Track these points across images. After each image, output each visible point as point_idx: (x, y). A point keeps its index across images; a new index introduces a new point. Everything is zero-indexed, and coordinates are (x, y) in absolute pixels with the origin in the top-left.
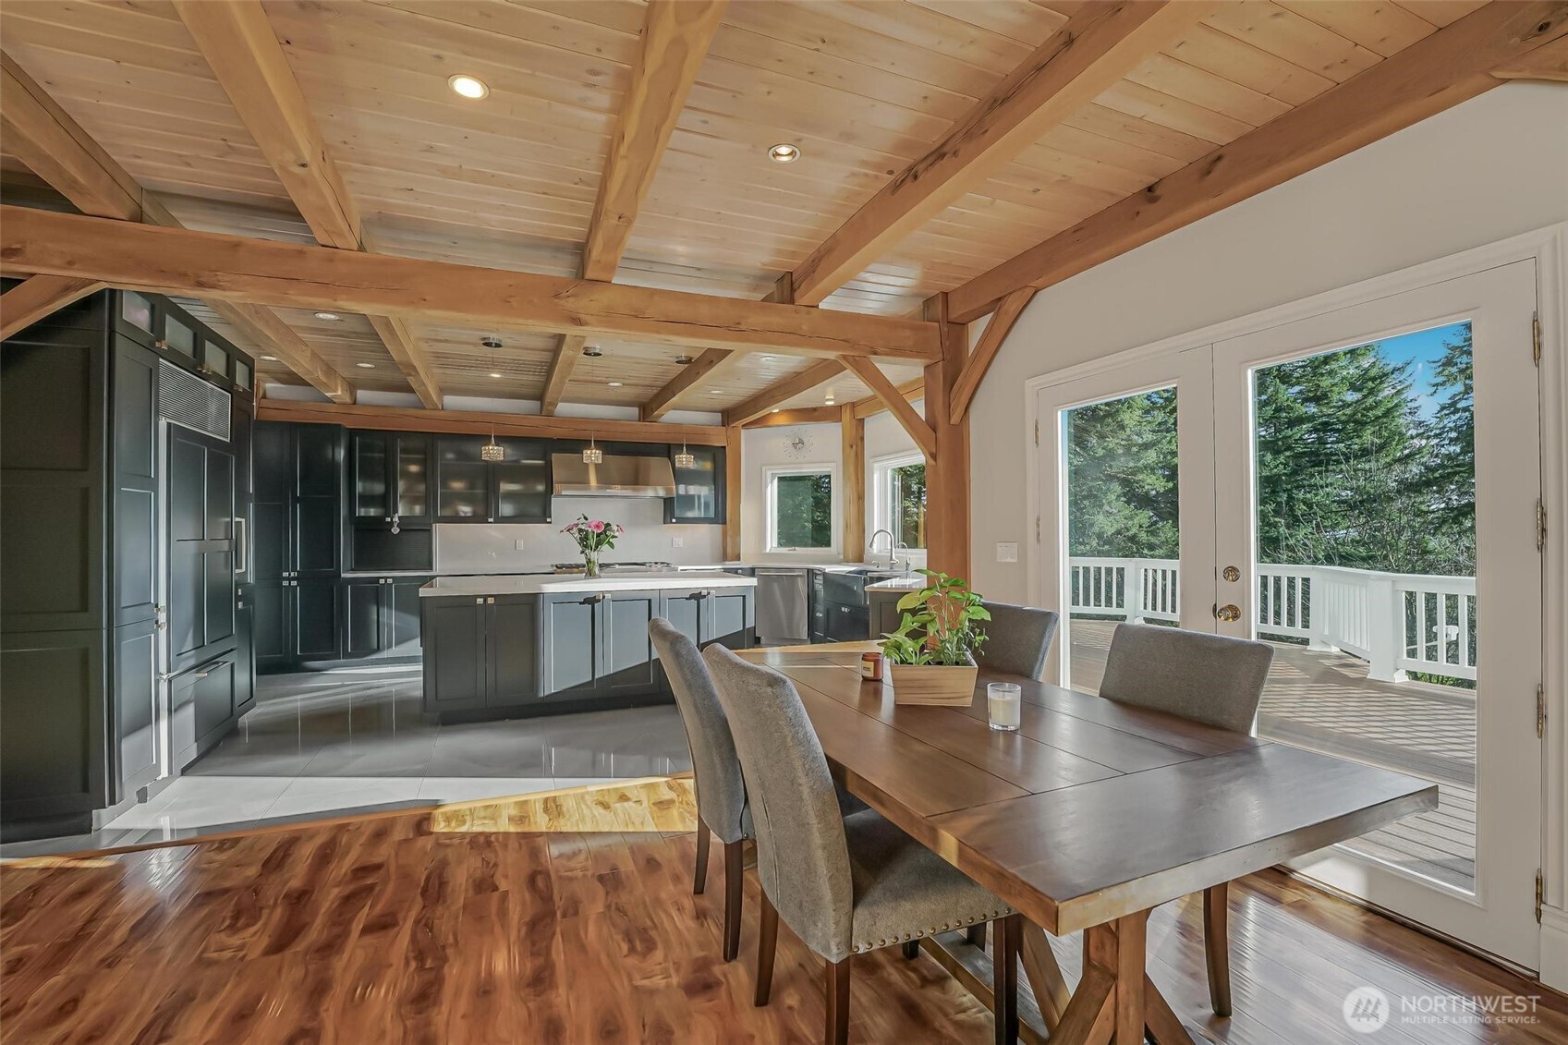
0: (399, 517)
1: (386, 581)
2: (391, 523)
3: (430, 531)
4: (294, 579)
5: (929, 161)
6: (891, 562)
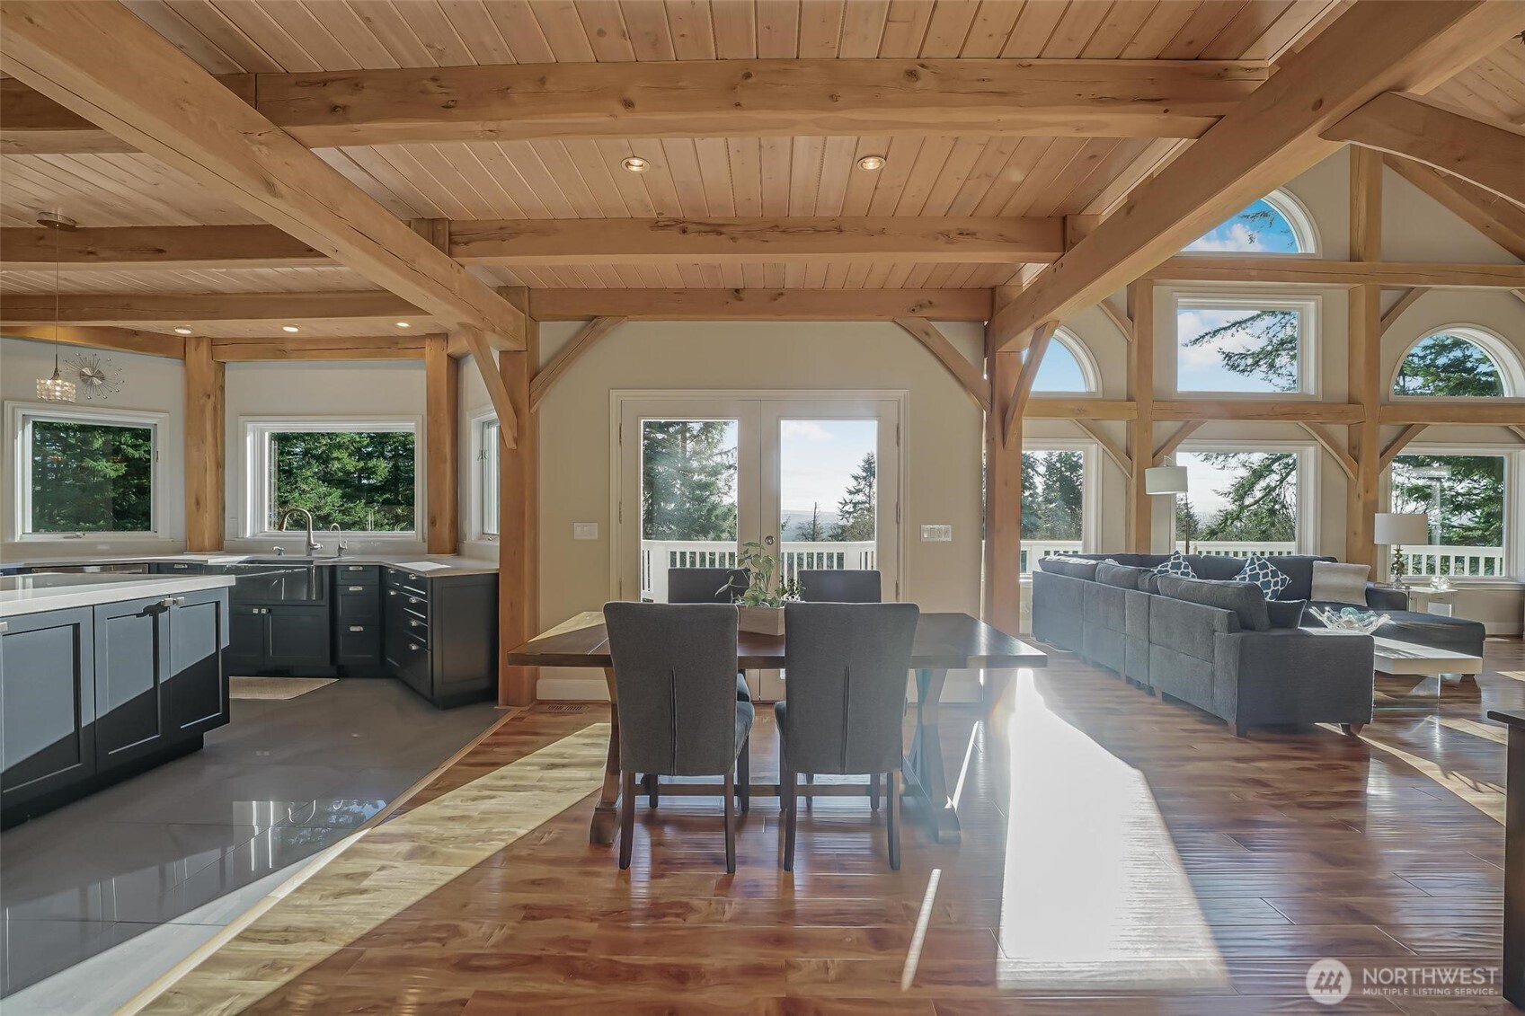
5: (707, 228)
6: (310, 547)
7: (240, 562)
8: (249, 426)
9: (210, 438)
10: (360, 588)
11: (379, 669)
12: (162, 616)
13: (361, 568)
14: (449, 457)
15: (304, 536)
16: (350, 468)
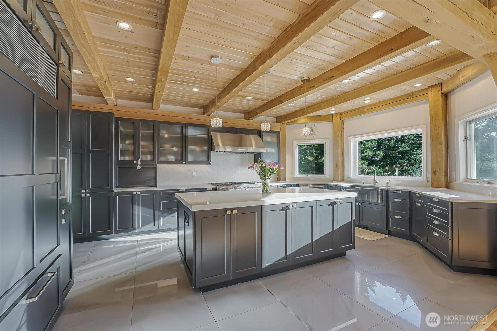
0: (141, 161)
1: (137, 193)
2: (137, 164)
3: (155, 168)
4: (88, 193)
6: (375, 182)
7: (350, 186)
8: (352, 140)
9: (340, 145)
10: (400, 200)
11: (410, 237)
12: (335, 206)
13: (400, 192)
14: (443, 142)
15: (372, 178)
16: (370, 155)
